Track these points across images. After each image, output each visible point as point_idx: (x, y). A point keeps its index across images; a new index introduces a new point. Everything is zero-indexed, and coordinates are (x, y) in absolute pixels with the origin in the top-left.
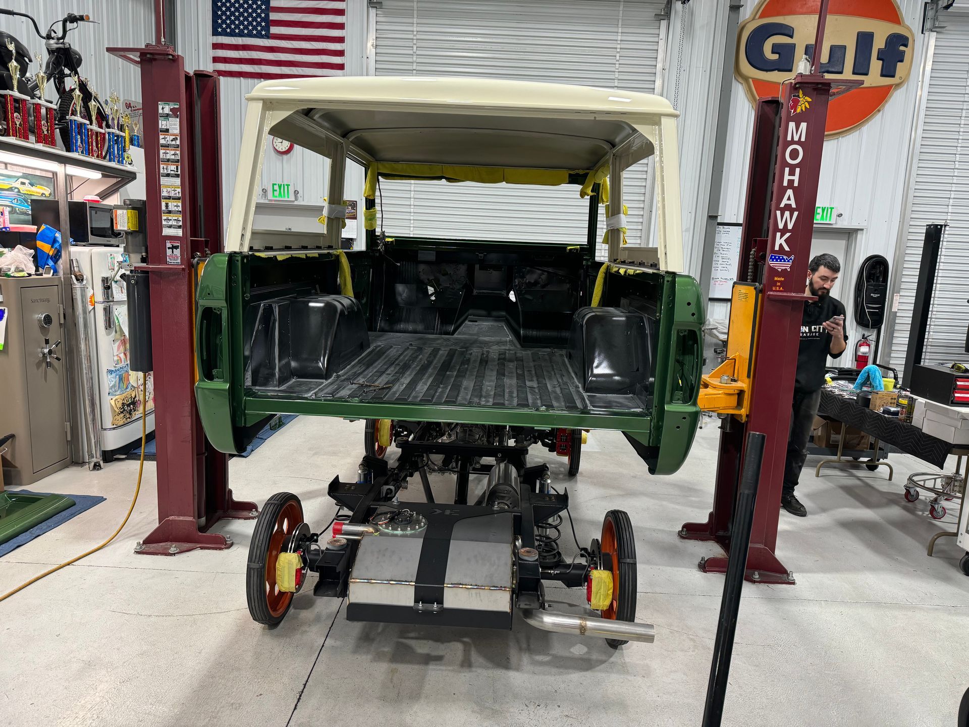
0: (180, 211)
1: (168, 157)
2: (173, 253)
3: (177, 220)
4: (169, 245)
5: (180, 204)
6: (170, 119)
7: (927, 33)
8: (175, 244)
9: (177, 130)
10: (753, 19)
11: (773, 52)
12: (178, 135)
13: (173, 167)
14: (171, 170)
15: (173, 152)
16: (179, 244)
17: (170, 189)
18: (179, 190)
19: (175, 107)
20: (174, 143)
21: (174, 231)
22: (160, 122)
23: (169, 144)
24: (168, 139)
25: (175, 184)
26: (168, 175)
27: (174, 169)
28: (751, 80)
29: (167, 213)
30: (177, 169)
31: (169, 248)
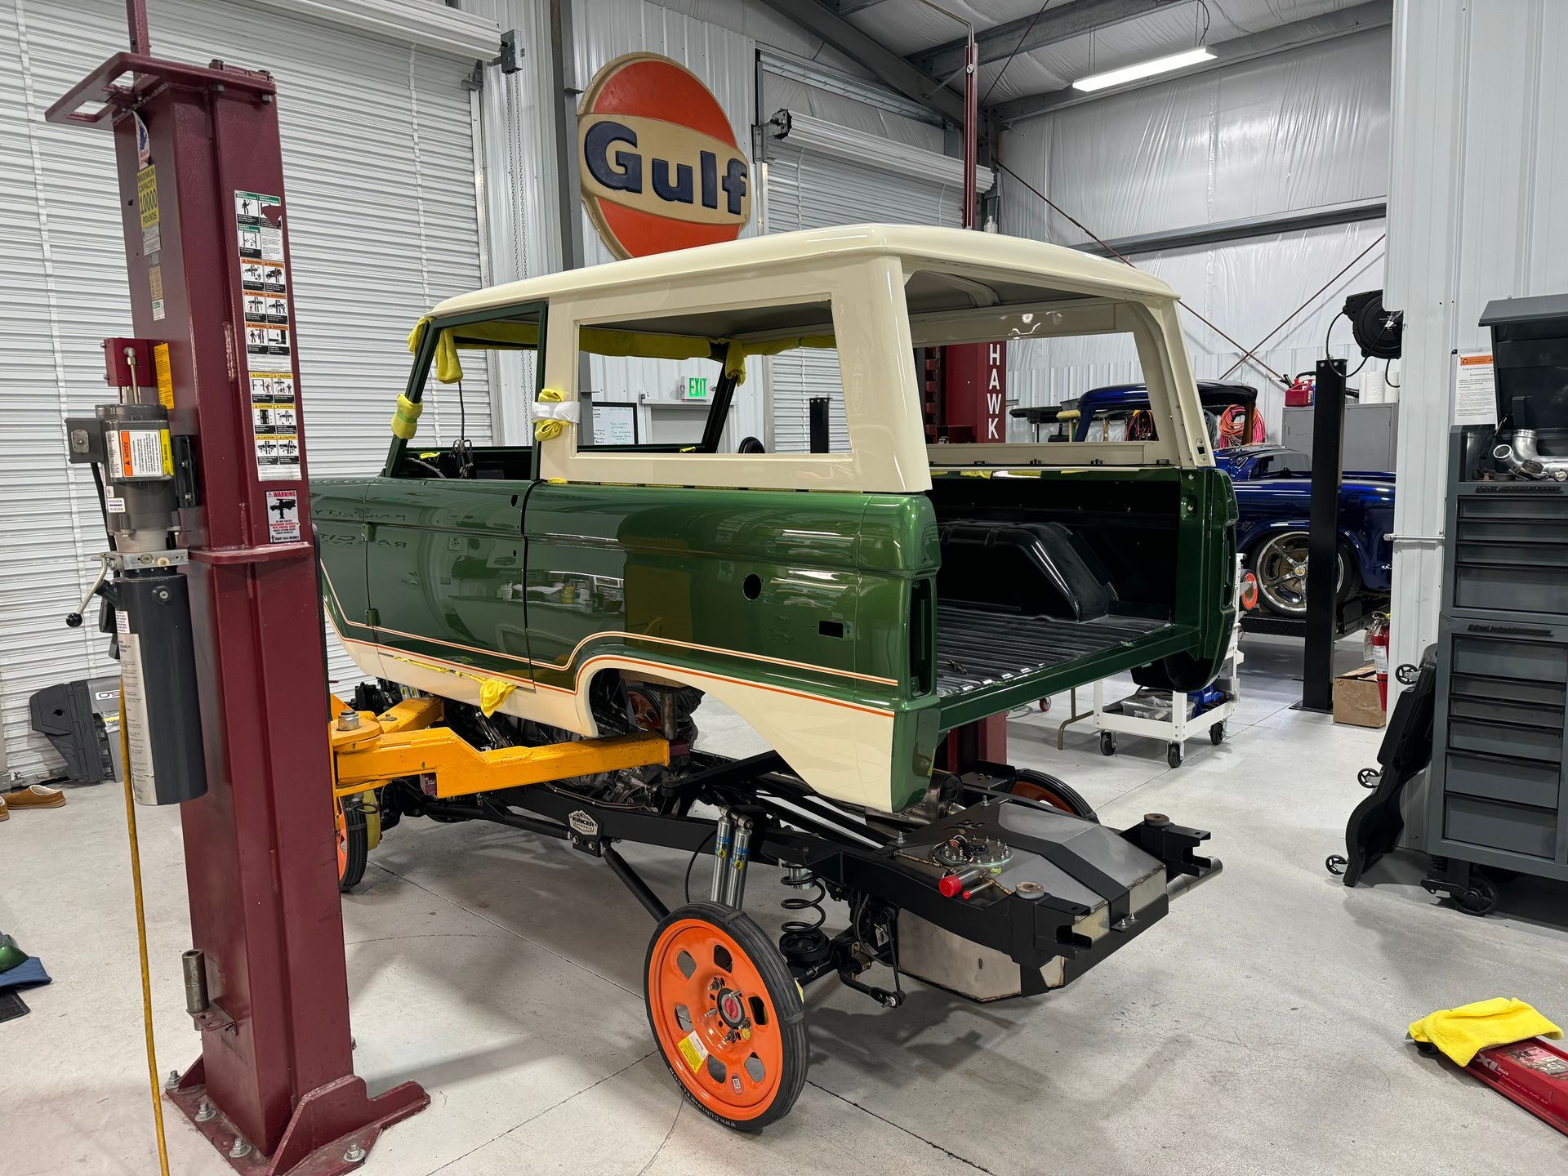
0: (294, 427)
1: (262, 310)
2: (282, 517)
3: (289, 447)
4: (272, 500)
5: (293, 412)
6: (261, 229)
7: (758, 163)
8: (286, 499)
9: (278, 253)
10: (586, 112)
11: (618, 164)
12: (281, 266)
13: (274, 333)
14: (270, 340)
15: (272, 301)
16: (295, 498)
17: (269, 380)
18: (290, 381)
19: (272, 204)
20: (273, 280)
21: (279, 471)
22: (240, 234)
23: (262, 284)
24: (260, 271)
25: (281, 370)
26: (264, 350)
27: (276, 338)
28: (596, 198)
29: (266, 432)
30: (283, 336)
31: (273, 508)
